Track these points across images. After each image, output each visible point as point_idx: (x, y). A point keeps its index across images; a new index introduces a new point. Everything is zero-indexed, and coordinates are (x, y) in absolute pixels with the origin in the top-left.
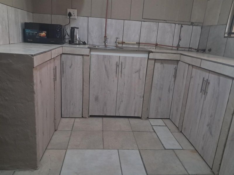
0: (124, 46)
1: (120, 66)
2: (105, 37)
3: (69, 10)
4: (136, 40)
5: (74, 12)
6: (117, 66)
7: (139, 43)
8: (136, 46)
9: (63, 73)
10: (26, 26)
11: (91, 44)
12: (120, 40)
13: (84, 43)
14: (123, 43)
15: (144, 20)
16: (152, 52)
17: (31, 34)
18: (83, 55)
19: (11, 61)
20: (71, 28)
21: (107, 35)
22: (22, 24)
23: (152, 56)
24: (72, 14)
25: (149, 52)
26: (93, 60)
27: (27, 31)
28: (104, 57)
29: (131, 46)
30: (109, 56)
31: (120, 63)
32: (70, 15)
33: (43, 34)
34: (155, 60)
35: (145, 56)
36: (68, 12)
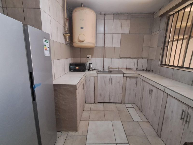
0: (112, 69)
1: (111, 80)
2: (103, 66)
3: (88, 56)
4: (117, 66)
5: (90, 56)
6: (109, 80)
7: (119, 68)
8: (118, 69)
9: (86, 84)
10: (71, 65)
11: (97, 69)
12: (110, 67)
13: (94, 69)
14: (111, 68)
15: (121, 58)
16: (125, 74)
17: (73, 68)
18: (94, 76)
19: (68, 87)
20: (89, 64)
21: (104, 65)
22: (69, 64)
23: (125, 75)
24: (89, 57)
25: (124, 74)
26: (99, 78)
27: (71, 67)
28: (104, 76)
29: (115, 69)
30: (106, 76)
31: (111, 79)
32: (88, 58)
33: (78, 68)
34: (127, 77)
35: (122, 75)
36: (87, 57)
